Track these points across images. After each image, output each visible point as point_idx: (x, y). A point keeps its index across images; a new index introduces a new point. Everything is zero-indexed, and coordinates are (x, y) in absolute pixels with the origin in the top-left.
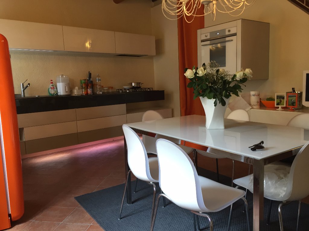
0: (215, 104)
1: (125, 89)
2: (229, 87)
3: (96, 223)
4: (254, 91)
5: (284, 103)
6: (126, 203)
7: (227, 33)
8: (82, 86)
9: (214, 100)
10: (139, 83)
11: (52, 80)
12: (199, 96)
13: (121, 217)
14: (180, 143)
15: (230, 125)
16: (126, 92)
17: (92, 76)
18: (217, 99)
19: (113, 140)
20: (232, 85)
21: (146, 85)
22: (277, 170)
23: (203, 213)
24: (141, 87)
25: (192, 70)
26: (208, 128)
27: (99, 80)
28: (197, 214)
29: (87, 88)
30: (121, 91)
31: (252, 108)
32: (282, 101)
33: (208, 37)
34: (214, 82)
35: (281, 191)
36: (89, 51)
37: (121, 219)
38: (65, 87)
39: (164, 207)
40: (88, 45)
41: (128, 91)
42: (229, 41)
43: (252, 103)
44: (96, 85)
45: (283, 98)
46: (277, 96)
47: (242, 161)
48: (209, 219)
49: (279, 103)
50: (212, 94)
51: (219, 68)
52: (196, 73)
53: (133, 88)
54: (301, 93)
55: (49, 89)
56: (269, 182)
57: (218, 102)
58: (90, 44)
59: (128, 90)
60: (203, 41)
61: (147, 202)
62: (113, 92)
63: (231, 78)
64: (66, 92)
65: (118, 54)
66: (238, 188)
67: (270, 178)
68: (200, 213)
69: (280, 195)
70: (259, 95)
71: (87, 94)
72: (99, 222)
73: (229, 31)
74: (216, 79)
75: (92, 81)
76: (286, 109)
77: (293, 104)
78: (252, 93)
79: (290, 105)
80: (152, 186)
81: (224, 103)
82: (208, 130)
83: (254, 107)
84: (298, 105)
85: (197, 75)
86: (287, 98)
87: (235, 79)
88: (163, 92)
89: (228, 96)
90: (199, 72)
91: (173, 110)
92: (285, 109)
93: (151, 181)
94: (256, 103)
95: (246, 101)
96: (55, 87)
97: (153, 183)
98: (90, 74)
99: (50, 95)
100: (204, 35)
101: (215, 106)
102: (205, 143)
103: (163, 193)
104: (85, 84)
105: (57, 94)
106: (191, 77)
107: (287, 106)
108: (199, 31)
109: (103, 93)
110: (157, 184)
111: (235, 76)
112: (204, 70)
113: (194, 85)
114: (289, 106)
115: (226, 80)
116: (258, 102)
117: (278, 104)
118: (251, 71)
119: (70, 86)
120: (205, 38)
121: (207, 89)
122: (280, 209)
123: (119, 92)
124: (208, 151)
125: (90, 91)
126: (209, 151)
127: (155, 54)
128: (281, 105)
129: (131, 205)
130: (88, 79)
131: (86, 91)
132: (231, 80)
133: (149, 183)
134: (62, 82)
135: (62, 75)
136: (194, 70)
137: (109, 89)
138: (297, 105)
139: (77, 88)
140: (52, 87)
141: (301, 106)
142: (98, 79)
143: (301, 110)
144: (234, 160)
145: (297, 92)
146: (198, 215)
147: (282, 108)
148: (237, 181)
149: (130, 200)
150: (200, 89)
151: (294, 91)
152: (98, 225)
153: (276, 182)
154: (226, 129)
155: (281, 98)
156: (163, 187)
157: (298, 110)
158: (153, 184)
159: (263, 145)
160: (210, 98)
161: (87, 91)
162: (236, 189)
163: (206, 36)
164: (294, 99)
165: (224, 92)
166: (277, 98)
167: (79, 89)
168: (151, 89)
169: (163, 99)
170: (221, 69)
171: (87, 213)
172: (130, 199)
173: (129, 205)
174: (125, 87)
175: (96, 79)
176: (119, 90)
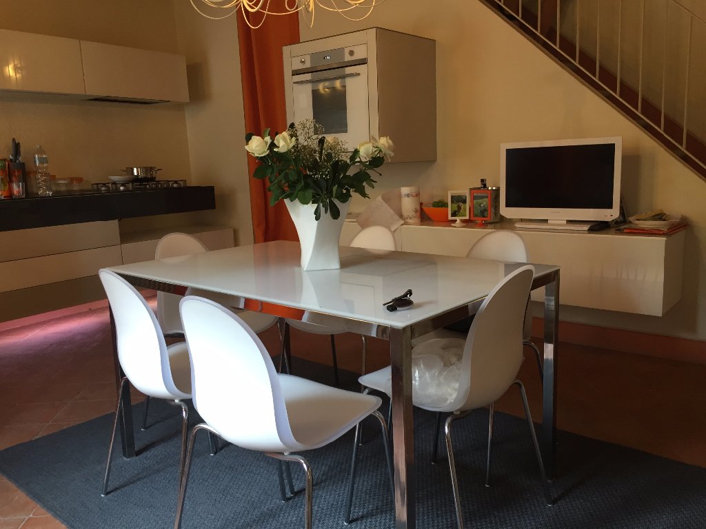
0: (317, 213)
1: (114, 183)
2: (345, 176)
3: (43, 511)
4: (407, 186)
5: (465, 211)
6: (121, 455)
7: (348, 58)
9: (315, 206)
10: (151, 168)
12: (283, 199)
13: (109, 490)
14: (242, 306)
15: (354, 260)
16: (117, 189)
17: (22, 150)
18: (321, 204)
19: (90, 309)
20: (351, 172)
21: (168, 173)
22: (444, 348)
23: (292, 453)
24: (155, 178)
25: (263, 138)
26: (305, 269)
27: (42, 161)
28: (280, 457)
29: (11, 181)
30: (103, 189)
31: (406, 223)
32: (462, 207)
33: (308, 65)
34: (315, 166)
35: (449, 390)
36: (14, 88)
37: (107, 494)
39: (215, 453)
40: (10, 71)
41: (122, 188)
42: (351, 75)
43: (405, 214)
44: (36, 172)
45: (464, 202)
46: (452, 197)
47: (374, 334)
48: (305, 466)
49: (455, 212)
50: (310, 193)
51: (325, 135)
52: (273, 145)
53: (136, 179)
54: (498, 190)
56: (427, 374)
57: (322, 209)
58: (16, 69)
59: (123, 185)
60: (295, 73)
61: (173, 449)
62: (83, 191)
63: (349, 157)
65: (92, 96)
66: (368, 394)
67: (429, 367)
68: (285, 454)
69: (447, 399)
70: (418, 195)
71: (10, 195)
72: (50, 509)
73: (352, 53)
74: (318, 158)
75: (23, 164)
76: (470, 224)
77: (483, 213)
78: (405, 190)
79: (476, 216)
80: (179, 408)
81: (335, 214)
82: (305, 273)
83: (409, 221)
84: (493, 215)
85: (275, 150)
86: (472, 202)
87: (358, 160)
88: (211, 189)
89: (345, 198)
90: (279, 142)
91: (235, 232)
92: (468, 223)
93: (177, 396)
94: (414, 214)
95: (392, 208)
97: (181, 400)
98: (17, 147)
100: (298, 59)
101: (317, 219)
102: (299, 303)
103: (202, 421)
104: (3, 170)
106: (262, 153)
107: (472, 218)
108: (286, 50)
109: (56, 192)
110: (189, 403)
111: (356, 152)
112: (291, 139)
113: (270, 171)
114: (475, 218)
115: (338, 161)
116: (416, 211)
117: (454, 214)
118: (390, 141)
120: (300, 66)
121: (298, 181)
122: (448, 427)
123: (98, 190)
124: (305, 318)
125: (17, 189)
126: (307, 321)
127: (187, 99)
128: (460, 216)
129: (135, 458)
130: (11, 157)
131: (7, 188)
132: (348, 161)
133: (173, 403)
136: (268, 139)
137: (72, 182)
138: (490, 216)
141: (499, 217)
142: (39, 159)
143: (498, 225)
144: (364, 336)
145: (490, 188)
146: (280, 461)
147: (463, 221)
148: (365, 380)
149: (129, 448)
150: (283, 182)
151: (485, 186)
152: (49, 515)
153: (440, 373)
154: (344, 270)
155: (459, 200)
156: (202, 408)
157: (493, 225)
158: (181, 403)
159: (412, 298)
160: (305, 202)
161: (10, 189)
162: (364, 396)
163: (303, 62)
164: (485, 203)
165: (335, 188)
166: (452, 202)
168: (181, 182)
169: (213, 207)
170: (330, 138)
171: (20, 491)
172: (131, 445)
173: (128, 460)
174: (115, 178)
175: (35, 158)
176: (99, 186)
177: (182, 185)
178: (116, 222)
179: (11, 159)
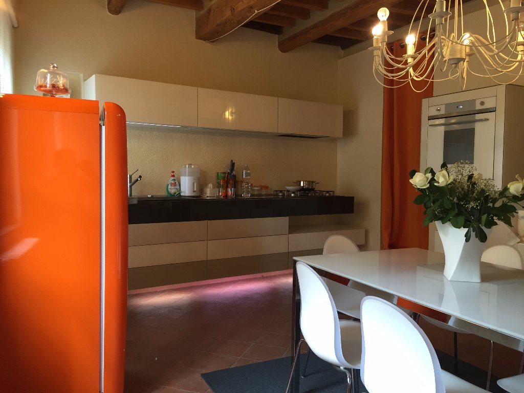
0: (468, 237)
1: (288, 191)
7: (478, 107)
8: (219, 184)
9: (466, 230)
10: (313, 182)
11: (173, 172)
14: (395, 302)
16: (290, 195)
17: (236, 167)
18: (472, 229)
20: (498, 204)
21: (322, 186)
24: (314, 189)
25: (425, 175)
26: (448, 279)
29: (227, 187)
30: (280, 194)
31: (521, 241)
38: (194, 183)
41: (292, 195)
42: (481, 120)
44: (242, 182)
47: (522, 350)
50: (461, 219)
53: (302, 189)
55: (168, 185)
57: (473, 234)
59: (293, 193)
60: (431, 118)
62: (268, 195)
64: (194, 192)
71: (226, 196)
73: (482, 103)
75: (235, 176)
78: (522, 213)
81: (483, 237)
82: (448, 282)
85: (436, 184)
89: (491, 224)
90: (439, 178)
91: (367, 232)
93: (342, 364)
96: (177, 183)
97: (345, 368)
98: (233, 165)
99: (169, 196)
100: (435, 108)
101: (467, 240)
104: (224, 179)
105: (180, 193)
108: (425, 102)
109: (252, 195)
112: (448, 177)
113: (426, 200)
119: (201, 182)
120: (436, 113)
123: (277, 195)
125: (230, 192)
127: (341, 135)
130: (229, 171)
131: (225, 191)
134: (188, 176)
135: (190, 165)
136: (429, 175)
137: (262, 189)
139: (210, 185)
140: (173, 182)
142: (246, 173)
158: (345, 370)
160: (457, 226)
161: (227, 192)
163: (438, 110)
165: (484, 217)
167: (214, 187)
168: (331, 193)
169: (352, 211)
172: (297, 390)
174: (289, 188)
175: (243, 173)
176: (278, 192)
177: (332, 195)
178: (287, 218)
179: (229, 173)
